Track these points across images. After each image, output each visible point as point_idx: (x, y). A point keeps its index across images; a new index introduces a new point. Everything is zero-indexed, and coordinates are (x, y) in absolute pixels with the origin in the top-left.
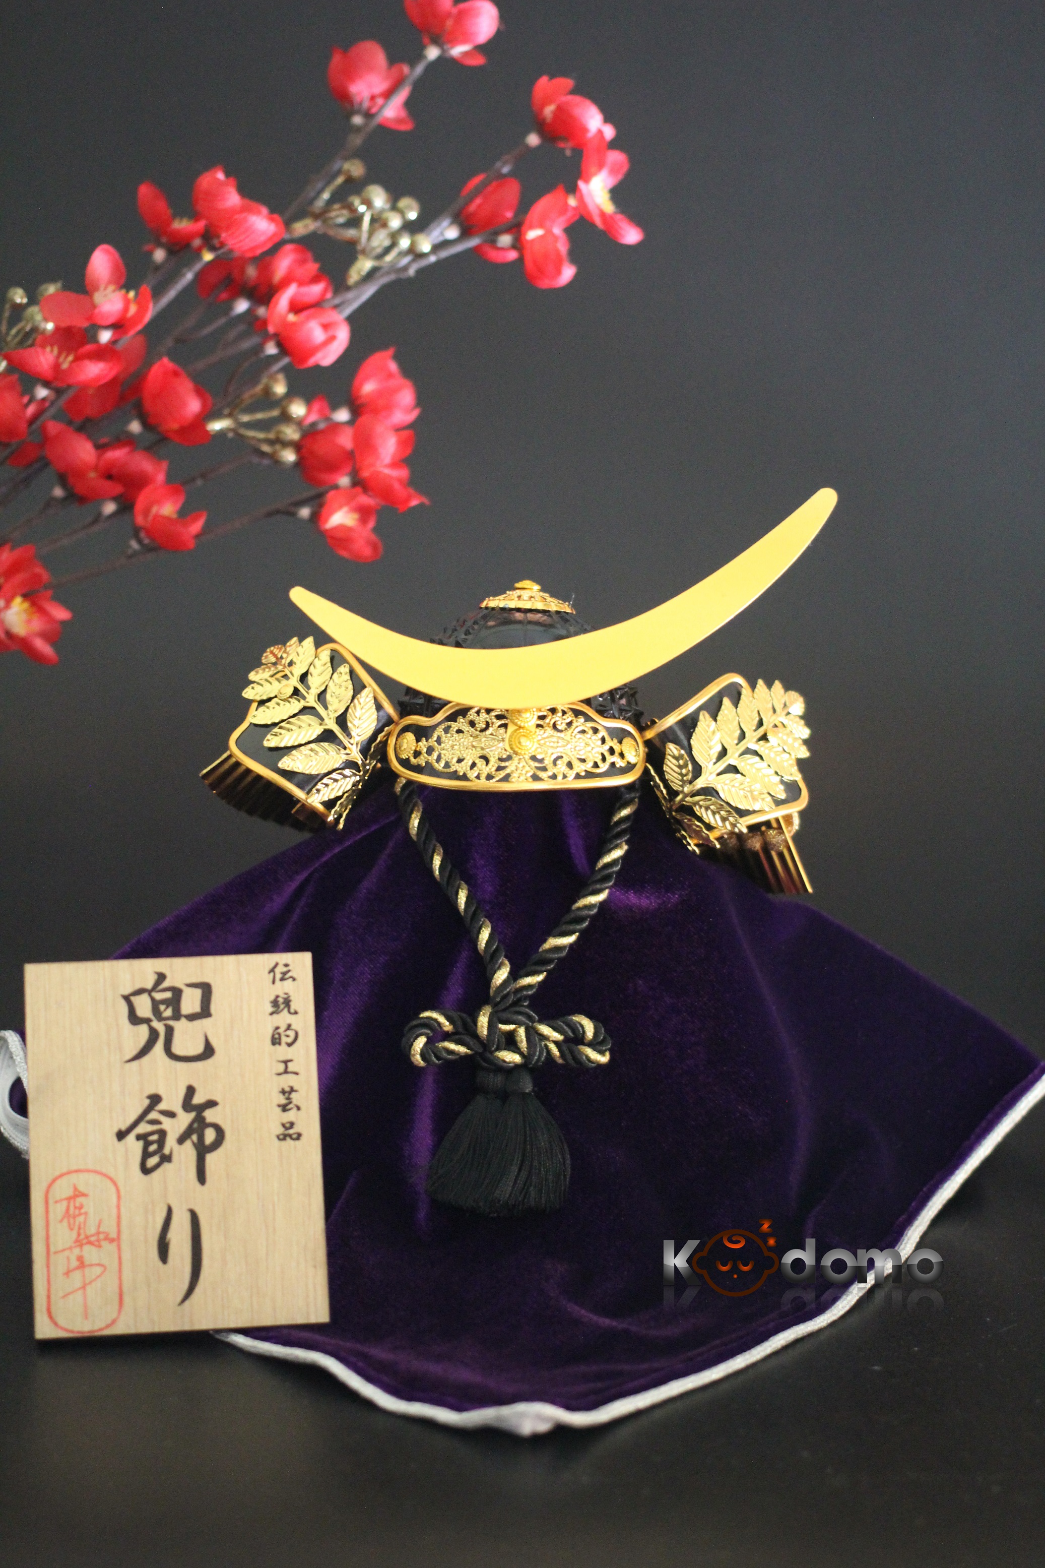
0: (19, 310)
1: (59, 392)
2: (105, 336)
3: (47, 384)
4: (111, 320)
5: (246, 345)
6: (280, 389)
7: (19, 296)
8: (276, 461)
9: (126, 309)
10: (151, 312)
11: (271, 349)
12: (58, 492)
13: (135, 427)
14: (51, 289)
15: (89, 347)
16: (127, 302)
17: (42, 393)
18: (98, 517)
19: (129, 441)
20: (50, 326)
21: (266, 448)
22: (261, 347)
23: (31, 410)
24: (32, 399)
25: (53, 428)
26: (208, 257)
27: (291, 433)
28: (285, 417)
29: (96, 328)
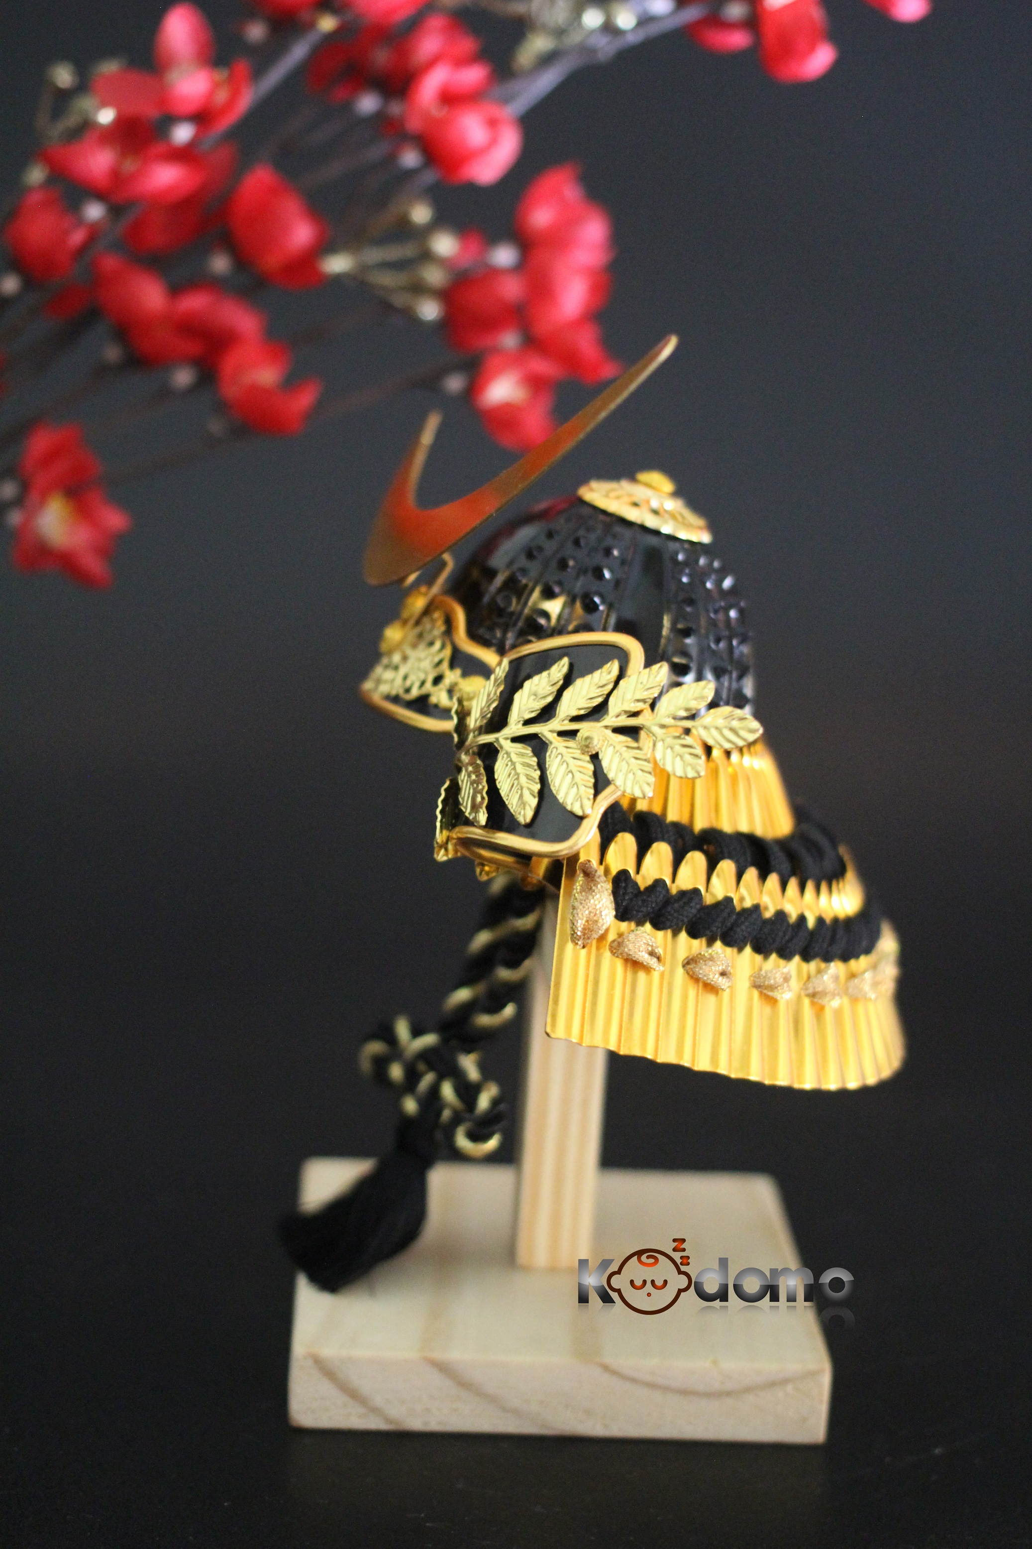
0: (64, 97)
1: (116, 210)
2: (183, 133)
3: (100, 195)
4: (191, 107)
5: (376, 152)
6: (421, 214)
7: (63, 76)
8: (410, 317)
9: (211, 94)
10: (247, 99)
11: (410, 158)
12: (112, 353)
13: (220, 264)
14: (110, 68)
15: (159, 148)
16: (216, 85)
17: (94, 212)
18: (166, 392)
19: (213, 284)
20: (106, 116)
21: (398, 300)
22: (392, 158)
23: (77, 237)
24: (79, 221)
25: (111, 262)
26: (327, 24)
27: (434, 276)
28: (427, 256)
29: (171, 119)
